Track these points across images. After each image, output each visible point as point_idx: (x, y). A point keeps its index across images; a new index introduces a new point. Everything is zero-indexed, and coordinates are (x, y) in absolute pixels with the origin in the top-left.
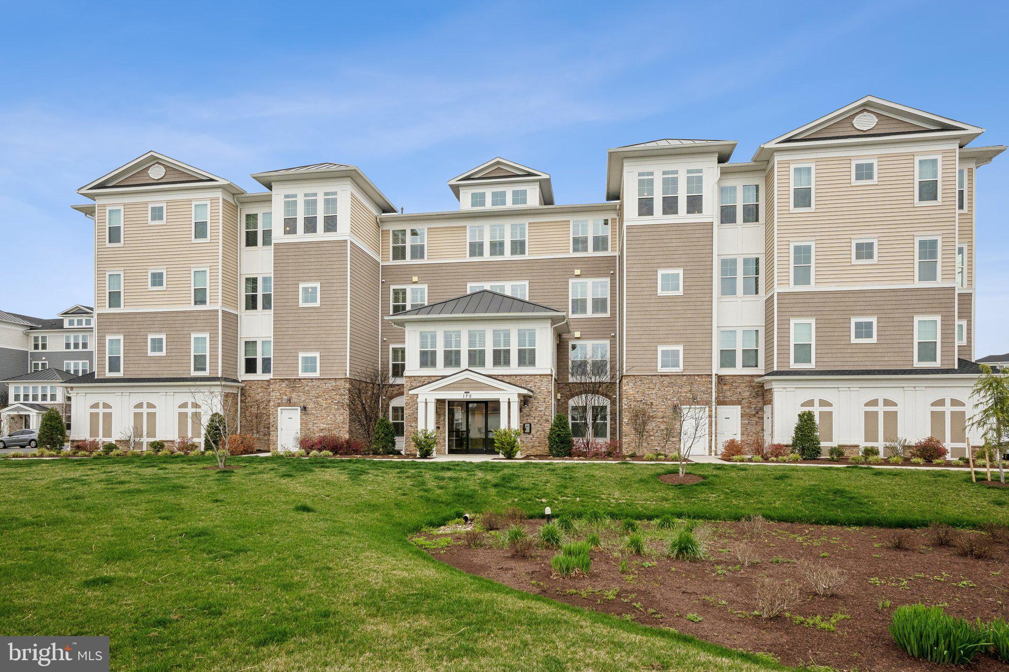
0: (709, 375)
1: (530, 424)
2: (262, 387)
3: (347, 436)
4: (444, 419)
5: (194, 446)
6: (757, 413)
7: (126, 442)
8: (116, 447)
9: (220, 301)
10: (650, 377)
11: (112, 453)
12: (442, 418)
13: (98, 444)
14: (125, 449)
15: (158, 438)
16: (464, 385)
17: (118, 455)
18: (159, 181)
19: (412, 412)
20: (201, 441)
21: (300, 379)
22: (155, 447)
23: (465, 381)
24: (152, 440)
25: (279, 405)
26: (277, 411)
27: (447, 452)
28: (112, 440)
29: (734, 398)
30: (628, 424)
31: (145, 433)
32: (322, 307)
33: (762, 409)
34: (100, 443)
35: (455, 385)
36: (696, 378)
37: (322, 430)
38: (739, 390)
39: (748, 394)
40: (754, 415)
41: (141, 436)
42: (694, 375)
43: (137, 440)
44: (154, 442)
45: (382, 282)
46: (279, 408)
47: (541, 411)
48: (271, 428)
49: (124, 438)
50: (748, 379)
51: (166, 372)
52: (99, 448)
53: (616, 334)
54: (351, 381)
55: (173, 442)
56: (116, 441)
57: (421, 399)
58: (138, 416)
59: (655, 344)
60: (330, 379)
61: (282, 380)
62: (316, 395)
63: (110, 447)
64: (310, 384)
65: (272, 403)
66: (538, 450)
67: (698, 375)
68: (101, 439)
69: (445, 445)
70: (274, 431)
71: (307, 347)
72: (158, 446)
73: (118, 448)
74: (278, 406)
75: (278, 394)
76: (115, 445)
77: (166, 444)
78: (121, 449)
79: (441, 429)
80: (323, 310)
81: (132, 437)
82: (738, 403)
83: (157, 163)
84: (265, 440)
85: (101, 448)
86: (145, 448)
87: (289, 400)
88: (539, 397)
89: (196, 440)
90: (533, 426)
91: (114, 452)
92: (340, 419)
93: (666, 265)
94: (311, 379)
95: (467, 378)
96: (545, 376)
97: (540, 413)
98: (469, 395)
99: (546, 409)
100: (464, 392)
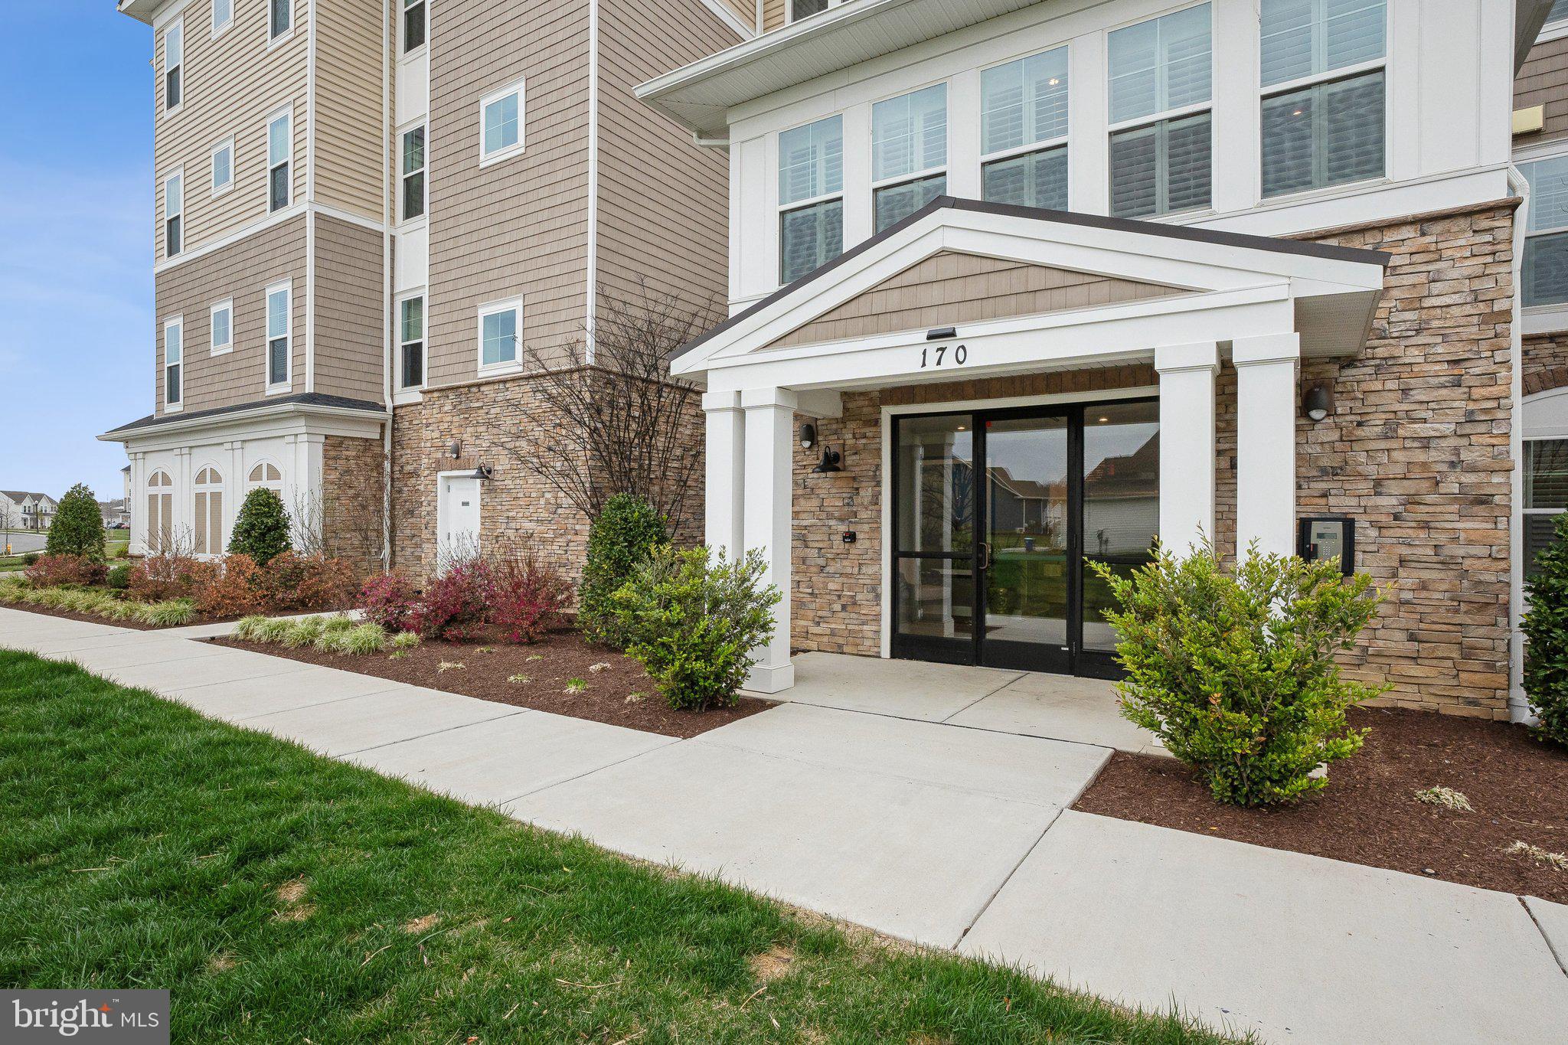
1: (1349, 525)
4: (876, 500)
9: (310, 188)
12: (866, 494)
15: (223, 554)
21: (479, 385)
23: (928, 272)
25: (438, 466)
26: (434, 483)
27: (886, 649)
32: (532, 151)
35: (878, 303)
41: (204, 548)
46: (441, 474)
47: (1426, 443)
48: (425, 537)
51: (233, 392)
54: (596, 376)
58: (200, 503)
60: (544, 376)
61: (447, 392)
62: (514, 430)
64: (500, 397)
65: (424, 462)
66: (1407, 680)
69: (877, 618)
70: (430, 544)
71: (496, 285)
74: (438, 470)
79: (862, 544)
80: (531, 165)
87: (457, 450)
88: (1414, 355)
90: (1365, 533)
94: (505, 382)
95: (943, 253)
96: (1463, 223)
97: (1420, 456)
98: (951, 345)
99: (1468, 429)
100: (921, 336)
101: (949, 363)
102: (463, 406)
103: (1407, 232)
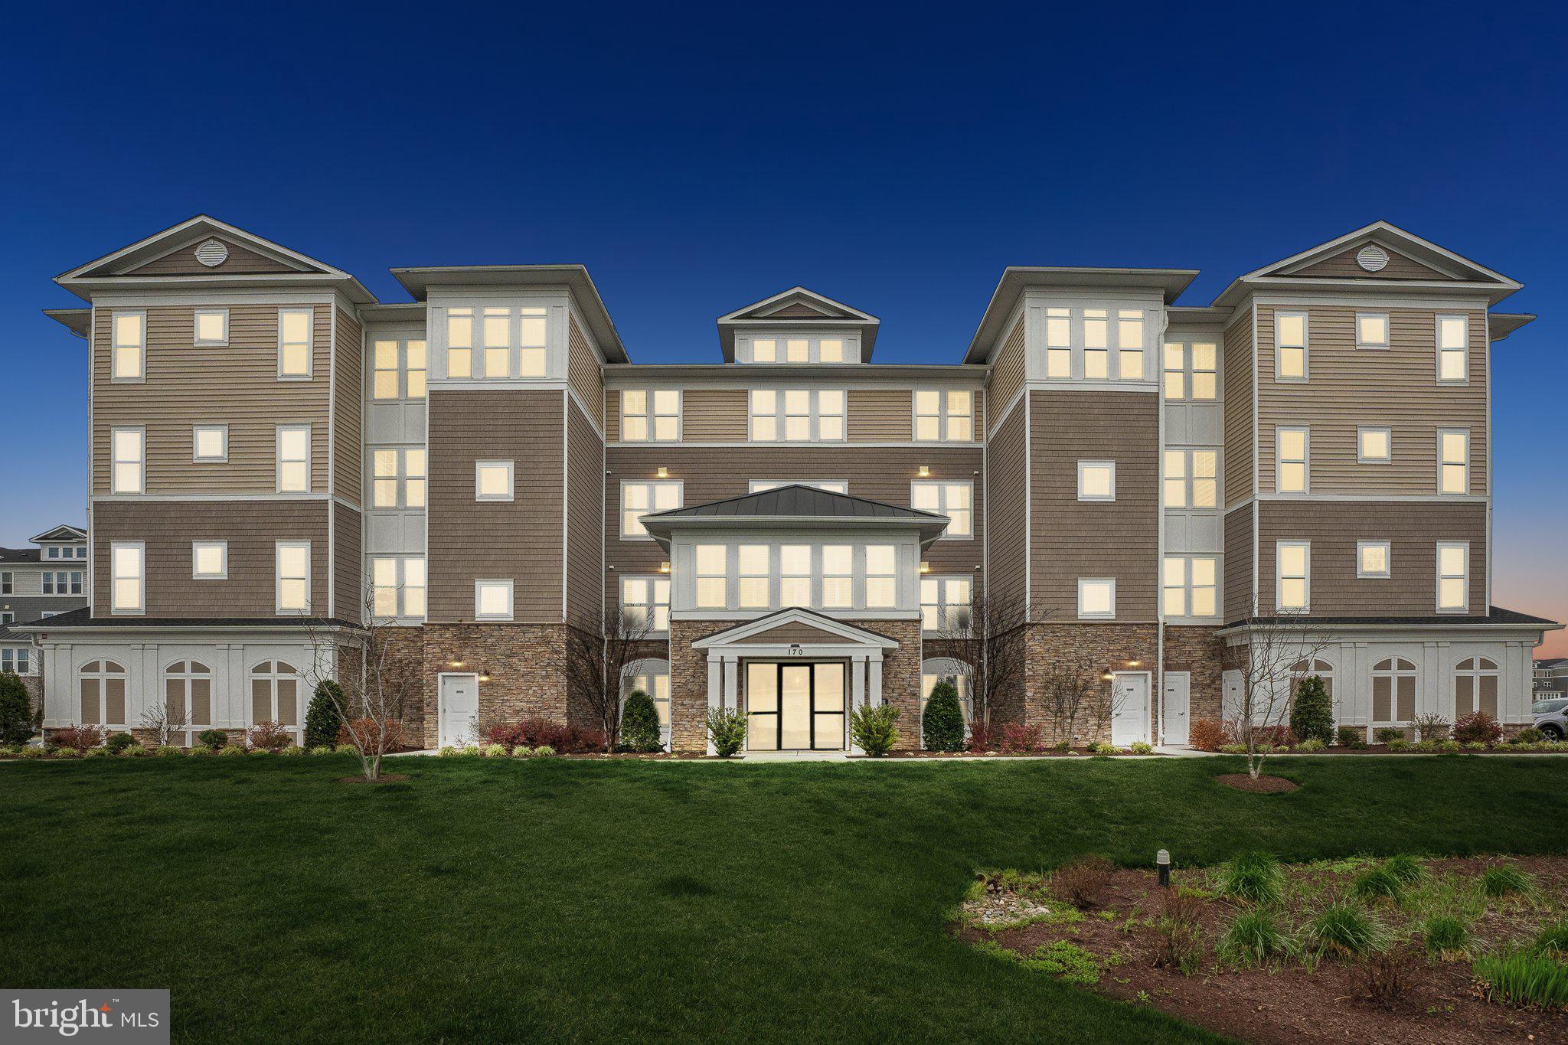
0: (1153, 624)
1: (887, 701)
2: (406, 639)
3: (564, 722)
5: (285, 740)
6: (1213, 682)
7: (154, 733)
8: (133, 741)
9: (331, 484)
10: (1066, 627)
11: (126, 751)
13: (97, 734)
14: (152, 744)
15: (214, 726)
16: (792, 634)
17: (137, 754)
18: (216, 271)
19: (683, 681)
20: (297, 730)
21: (477, 625)
22: (209, 742)
23: (790, 627)
24: (205, 728)
25: (440, 669)
26: (436, 679)
28: (126, 728)
29: (1182, 660)
30: (1033, 700)
31: (189, 716)
32: (518, 501)
33: (1220, 676)
34: (102, 733)
35: (779, 634)
36: (1135, 628)
37: (518, 712)
38: (1187, 648)
39: (1200, 653)
40: (1209, 686)
41: (182, 721)
42: (1132, 624)
43: (174, 728)
44: (208, 732)
45: (607, 475)
46: (440, 675)
47: (903, 679)
48: (426, 709)
49: (149, 724)
50: (1200, 631)
51: (228, 609)
52: (99, 743)
53: (982, 567)
54: (571, 629)
55: (243, 731)
56: (133, 730)
57: (713, 656)
58: (175, 689)
59: (1073, 576)
60: (532, 625)
61: (446, 627)
62: (508, 652)
63: (121, 741)
64: (496, 633)
65: (426, 665)
66: (898, 742)
67: (1137, 624)
68: (103, 725)
70: (430, 713)
71: (490, 570)
72: (216, 739)
73: (139, 744)
74: (437, 671)
75: (438, 650)
76: (132, 737)
77: (230, 736)
78: (143, 745)
80: (519, 508)
81: (164, 725)
82: (1187, 667)
83: (212, 238)
84: (413, 730)
85: (105, 743)
86: (189, 744)
87: (457, 661)
88: (901, 656)
89: (289, 728)
90: (890, 703)
91: (129, 751)
92: (550, 692)
93: (1090, 454)
94: (500, 625)
95: (795, 622)
96: (911, 623)
97: (902, 683)
98: (798, 650)
99: (912, 676)
100: (789, 645)
101: (797, 654)
102: (462, 636)
103: (899, 623)
